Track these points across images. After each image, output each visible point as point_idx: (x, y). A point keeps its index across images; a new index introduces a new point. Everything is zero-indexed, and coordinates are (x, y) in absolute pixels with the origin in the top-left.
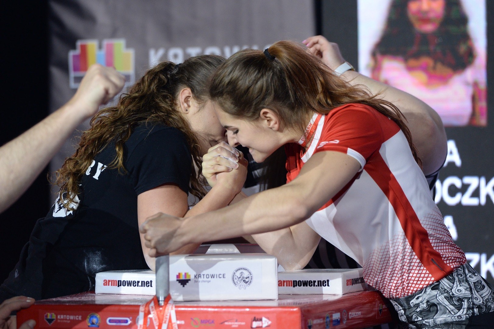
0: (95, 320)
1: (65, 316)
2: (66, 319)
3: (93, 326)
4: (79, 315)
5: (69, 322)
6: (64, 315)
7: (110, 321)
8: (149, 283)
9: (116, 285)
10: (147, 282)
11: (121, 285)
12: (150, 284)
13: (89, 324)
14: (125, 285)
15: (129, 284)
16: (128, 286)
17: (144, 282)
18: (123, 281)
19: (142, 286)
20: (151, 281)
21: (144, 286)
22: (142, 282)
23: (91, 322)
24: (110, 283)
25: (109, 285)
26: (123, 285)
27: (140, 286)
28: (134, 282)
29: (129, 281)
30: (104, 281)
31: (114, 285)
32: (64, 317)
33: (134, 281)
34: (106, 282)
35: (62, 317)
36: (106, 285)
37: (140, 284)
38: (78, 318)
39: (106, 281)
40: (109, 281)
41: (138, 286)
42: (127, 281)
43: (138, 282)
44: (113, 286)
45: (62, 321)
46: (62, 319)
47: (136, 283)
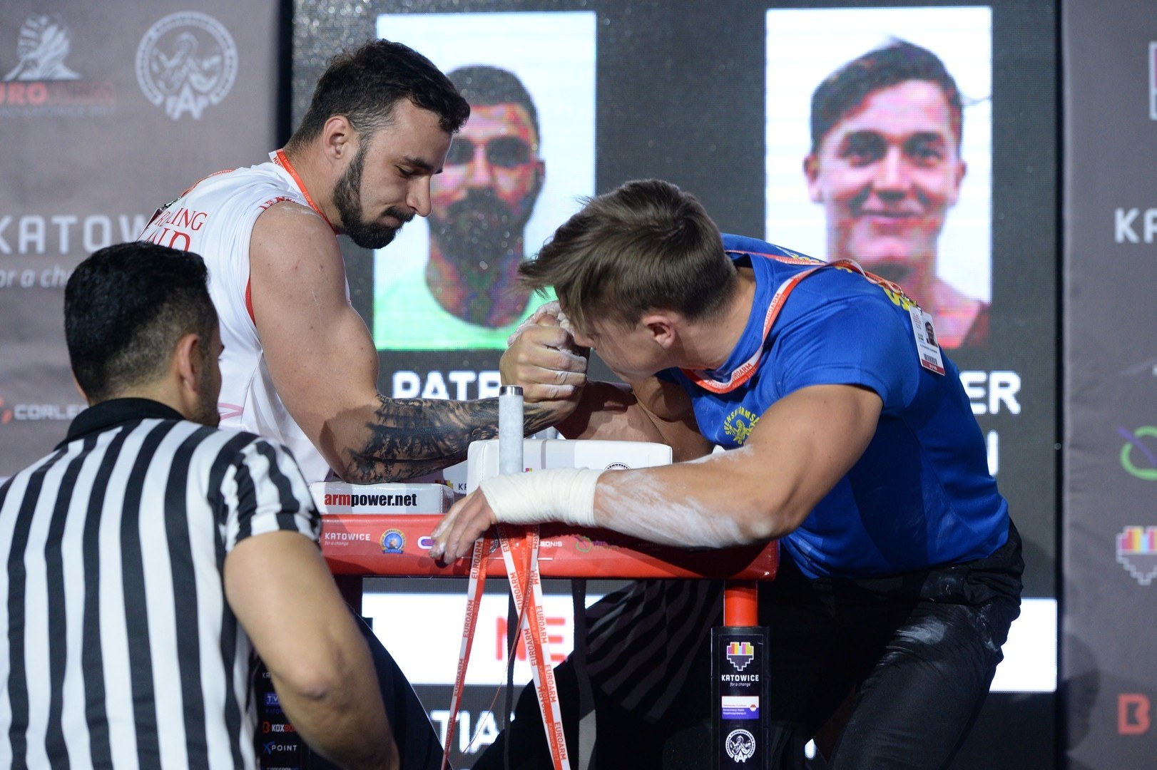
0: (395, 542)
1: (339, 534)
2: (341, 540)
3: (392, 550)
4: (365, 533)
5: (346, 544)
6: (336, 532)
7: (424, 542)
8: (410, 499)
9: (349, 504)
10: (406, 497)
11: (357, 504)
12: (412, 501)
13: (385, 549)
14: (365, 504)
15: (373, 500)
16: (371, 504)
17: (401, 497)
18: (362, 496)
19: (397, 504)
20: (414, 496)
21: (401, 504)
22: (397, 497)
23: (388, 545)
24: (337, 500)
25: (335, 503)
26: (362, 504)
27: (393, 504)
28: (383, 498)
29: (373, 496)
30: (326, 496)
31: (344, 504)
32: (337, 536)
33: (381, 496)
34: (330, 499)
35: (333, 536)
36: (330, 504)
37: (393, 501)
38: (362, 537)
39: (330, 496)
40: (335, 497)
41: (389, 504)
42: (369, 496)
43: (390, 497)
44: (342, 506)
45: (332, 544)
46: (333, 540)
47: (385, 499)
